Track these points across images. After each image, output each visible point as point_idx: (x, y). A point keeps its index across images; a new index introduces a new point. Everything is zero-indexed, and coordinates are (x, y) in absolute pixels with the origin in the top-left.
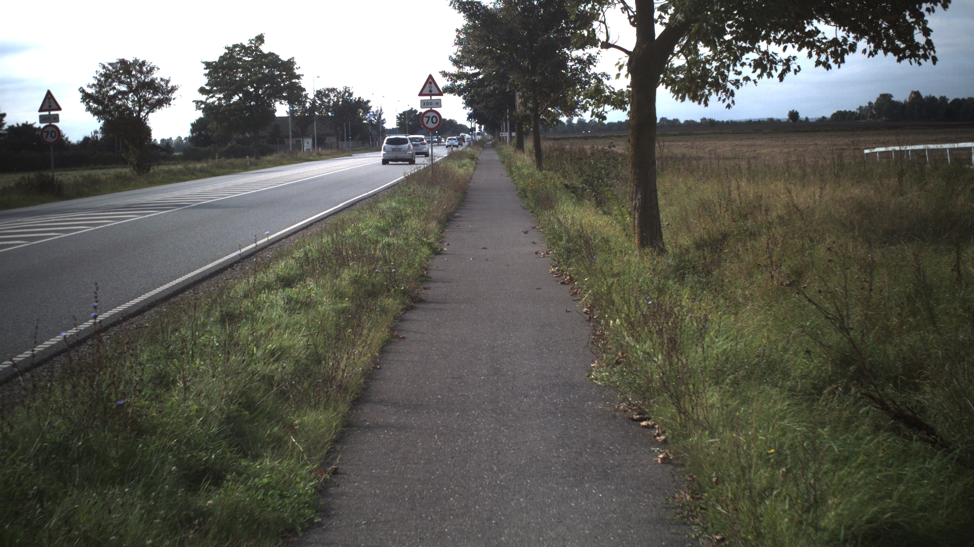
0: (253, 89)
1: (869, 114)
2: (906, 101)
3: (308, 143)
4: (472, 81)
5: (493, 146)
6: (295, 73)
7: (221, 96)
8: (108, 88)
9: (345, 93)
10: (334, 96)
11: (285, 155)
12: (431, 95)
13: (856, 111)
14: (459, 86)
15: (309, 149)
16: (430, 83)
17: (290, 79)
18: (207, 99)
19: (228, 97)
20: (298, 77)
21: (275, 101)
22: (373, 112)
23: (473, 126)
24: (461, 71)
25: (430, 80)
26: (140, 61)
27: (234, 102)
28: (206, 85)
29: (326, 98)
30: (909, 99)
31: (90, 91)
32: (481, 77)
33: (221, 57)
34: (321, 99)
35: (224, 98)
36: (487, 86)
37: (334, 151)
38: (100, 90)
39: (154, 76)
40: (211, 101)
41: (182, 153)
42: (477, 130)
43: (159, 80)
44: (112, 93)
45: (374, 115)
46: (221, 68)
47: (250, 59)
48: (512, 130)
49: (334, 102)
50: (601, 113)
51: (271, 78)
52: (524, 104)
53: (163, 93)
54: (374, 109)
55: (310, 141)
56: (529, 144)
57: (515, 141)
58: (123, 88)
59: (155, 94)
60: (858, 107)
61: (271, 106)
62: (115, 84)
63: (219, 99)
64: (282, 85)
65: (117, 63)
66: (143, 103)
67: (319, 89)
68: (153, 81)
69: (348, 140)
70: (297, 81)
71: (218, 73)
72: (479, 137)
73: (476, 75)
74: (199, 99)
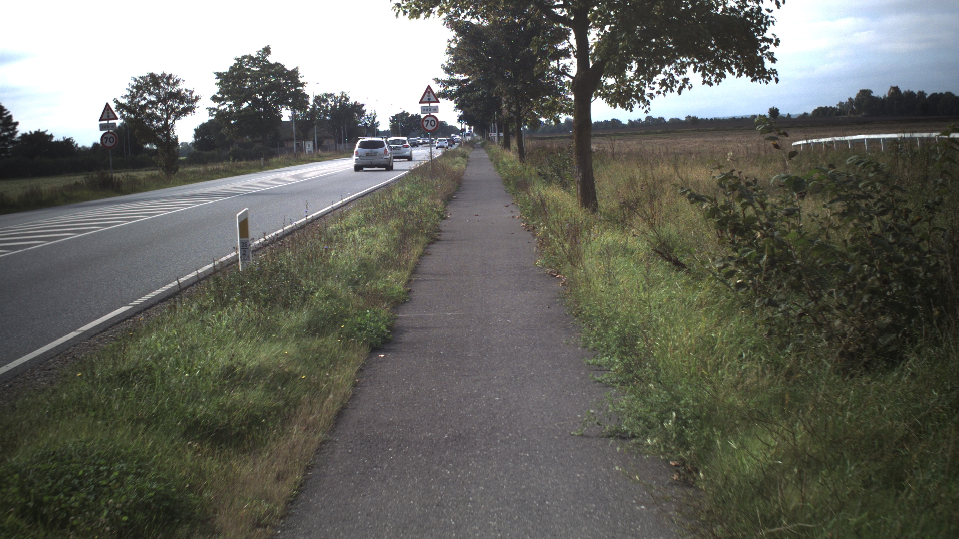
0: (261, 97)
1: (850, 110)
2: (885, 96)
3: (309, 146)
4: (462, 87)
5: (483, 146)
6: (299, 81)
7: (232, 103)
8: (139, 99)
9: (342, 98)
10: (332, 101)
12: (429, 102)
13: (836, 106)
14: (451, 91)
15: (311, 151)
16: (429, 92)
17: (296, 86)
18: (219, 106)
19: (238, 104)
20: (302, 85)
21: (282, 107)
22: (367, 115)
23: (463, 127)
24: (452, 77)
25: (428, 89)
26: (168, 75)
27: (243, 109)
28: (218, 93)
29: (324, 103)
30: (888, 94)
31: (124, 101)
32: (470, 83)
33: (231, 68)
34: (320, 105)
35: (235, 105)
36: (476, 91)
37: (333, 153)
38: (133, 100)
39: (180, 87)
40: (222, 108)
42: (467, 131)
43: (185, 91)
44: (143, 103)
45: (369, 118)
46: (230, 78)
47: (258, 69)
48: (500, 131)
49: (331, 106)
51: (277, 86)
52: (509, 108)
53: (188, 103)
54: (368, 113)
55: (311, 143)
56: (514, 143)
57: (502, 140)
58: (153, 98)
59: (180, 103)
60: (838, 103)
61: (278, 112)
62: (146, 95)
63: (230, 106)
64: (288, 92)
65: (148, 76)
66: (169, 110)
67: (318, 95)
68: (179, 92)
69: (345, 142)
70: (301, 88)
71: (228, 82)
72: (469, 138)
73: (466, 81)
74: (212, 107)
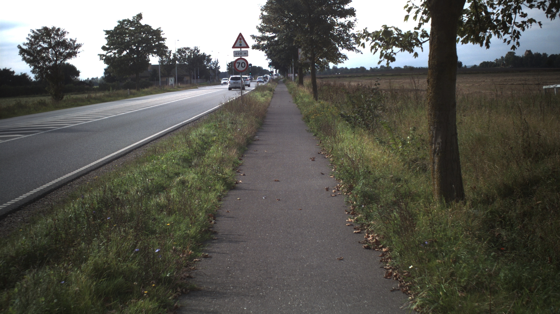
0: (135, 47)
1: (502, 64)
2: (523, 56)
3: (171, 80)
4: (270, 41)
5: (284, 82)
6: (161, 37)
7: (116, 51)
8: (36, 46)
9: (195, 51)
10: (188, 52)
11: (156, 88)
12: (241, 48)
13: (494, 61)
14: (263, 45)
15: (172, 84)
16: (240, 39)
17: (158, 42)
18: (107, 53)
19: (120, 52)
20: (163, 40)
21: (149, 54)
22: (213, 62)
23: (272, 70)
24: (264, 35)
25: (240, 37)
26: (57, 28)
27: (124, 55)
28: (107, 45)
29: (183, 53)
30: (525, 54)
31: (25, 47)
32: (276, 39)
33: (115, 27)
34: (180, 54)
35: (118, 53)
36: (280, 44)
37: (188, 85)
38: (32, 47)
39: (65, 37)
40: (109, 54)
41: (98, 86)
42: (274, 73)
43: (69, 40)
44: (39, 48)
45: (214, 64)
46: (115, 34)
47: (134, 29)
48: (296, 72)
49: (188, 56)
50: (390, 54)
51: (146, 40)
52: (305, 54)
53: (71, 49)
54: (213, 60)
55: (173, 79)
56: (307, 81)
57: (297, 79)
58: (45, 45)
59: (66, 49)
60: (495, 59)
61: (147, 58)
62: (41, 43)
63: (115, 53)
64: (153, 44)
65: (42, 29)
66: (59, 55)
67: (179, 48)
68: (65, 41)
69: (197, 78)
70: (162, 42)
71: (114, 37)
72: (276, 77)
73: (273, 38)
74: (102, 54)
